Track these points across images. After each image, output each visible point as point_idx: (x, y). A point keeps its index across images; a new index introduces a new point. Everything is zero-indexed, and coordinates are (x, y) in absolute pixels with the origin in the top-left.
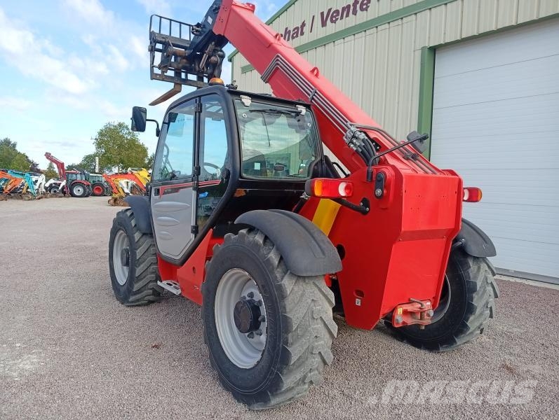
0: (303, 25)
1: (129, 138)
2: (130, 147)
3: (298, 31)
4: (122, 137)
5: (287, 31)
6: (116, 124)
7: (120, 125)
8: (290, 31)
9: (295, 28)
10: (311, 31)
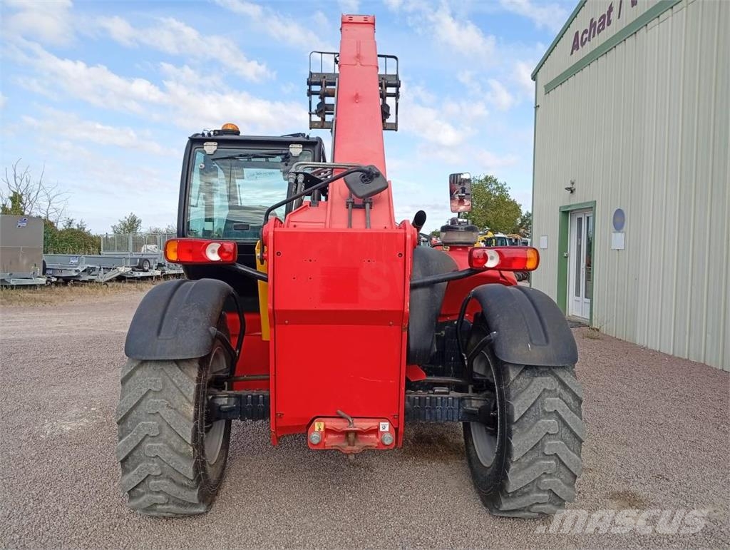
0: (611, 9)
1: (497, 194)
2: (499, 206)
3: (604, 20)
4: (489, 193)
5: (592, 24)
6: (482, 178)
7: (487, 179)
8: (595, 22)
9: (602, 17)
10: (619, 17)
